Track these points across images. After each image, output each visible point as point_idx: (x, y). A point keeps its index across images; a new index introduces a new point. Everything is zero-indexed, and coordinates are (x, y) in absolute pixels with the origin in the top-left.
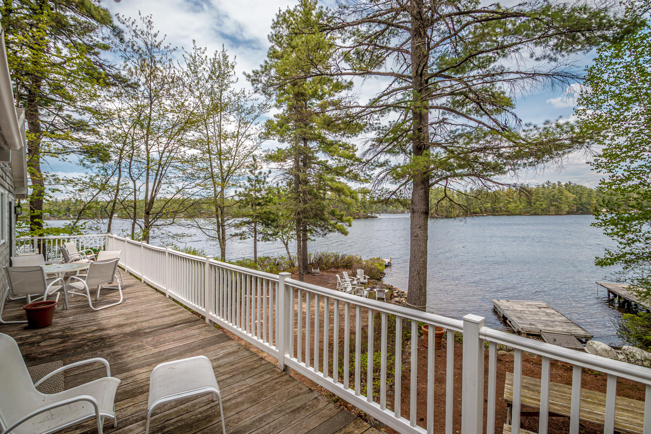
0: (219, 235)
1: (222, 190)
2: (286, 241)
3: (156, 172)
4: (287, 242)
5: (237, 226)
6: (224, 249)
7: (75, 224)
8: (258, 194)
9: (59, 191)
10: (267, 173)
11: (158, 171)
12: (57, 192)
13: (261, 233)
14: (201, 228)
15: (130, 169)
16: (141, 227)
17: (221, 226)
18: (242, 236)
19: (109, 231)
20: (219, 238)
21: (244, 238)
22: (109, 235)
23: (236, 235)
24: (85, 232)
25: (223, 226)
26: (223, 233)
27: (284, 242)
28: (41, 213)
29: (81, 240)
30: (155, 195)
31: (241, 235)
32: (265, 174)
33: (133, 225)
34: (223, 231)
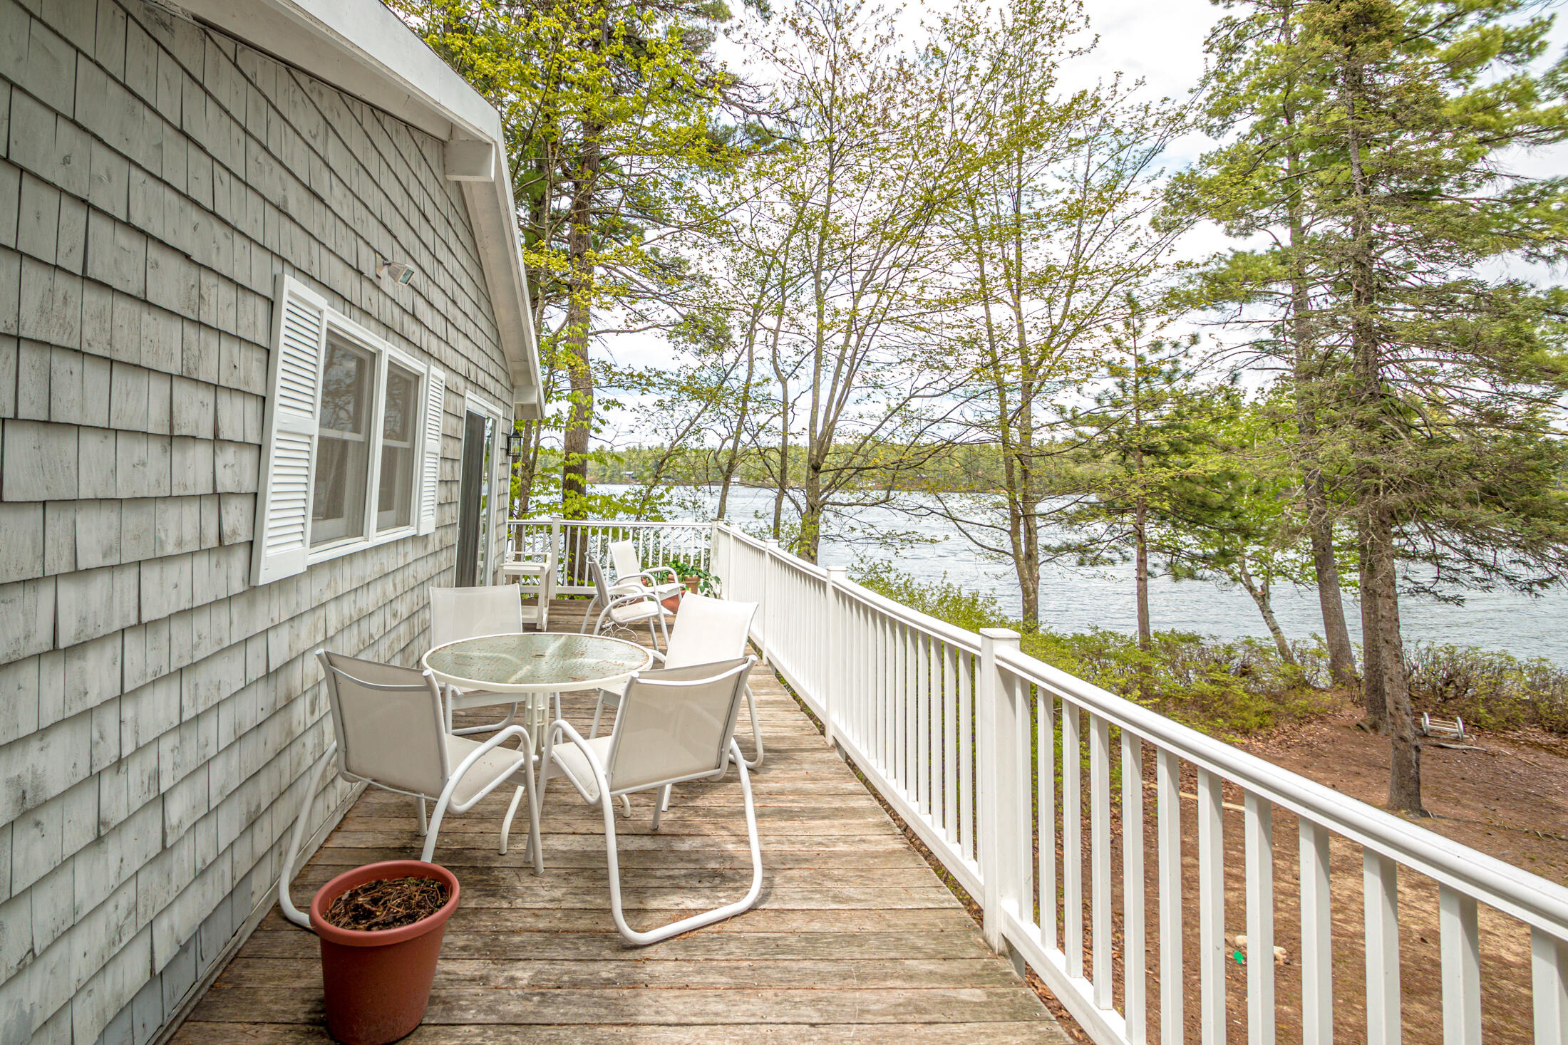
0: (1016, 546)
1: (1027, 403)
2: (1257, 582)
3: (838, 352)
4: (1265, 588)
5: (1072, 520)
6: (1035, 591)
7: (649, 491)
8: (1148, 416)
9: (620, 405)
10: (1185, 342)
11: (844, 349)
12: (616, 408)
13: (1160, 548)
14: (954, 520)
15: (774, 349)
16: (798, 508)
17: (1022, 517)
18: (1085, 553)
19: (721, 515)
20: (1016, 556)
21: (1095, 562)
22: (721, 524)
23: (1068, 548)
24: (670, 512)
25: (1028, 517)
26: (1030, 540)
27: (1251, 589)
28: (584, 462)
29: (662, 534)
30: (835, 421)
31: (1082, 549)
32: (1176, 345)
33: (779, 500)
34: (1030, 531)
